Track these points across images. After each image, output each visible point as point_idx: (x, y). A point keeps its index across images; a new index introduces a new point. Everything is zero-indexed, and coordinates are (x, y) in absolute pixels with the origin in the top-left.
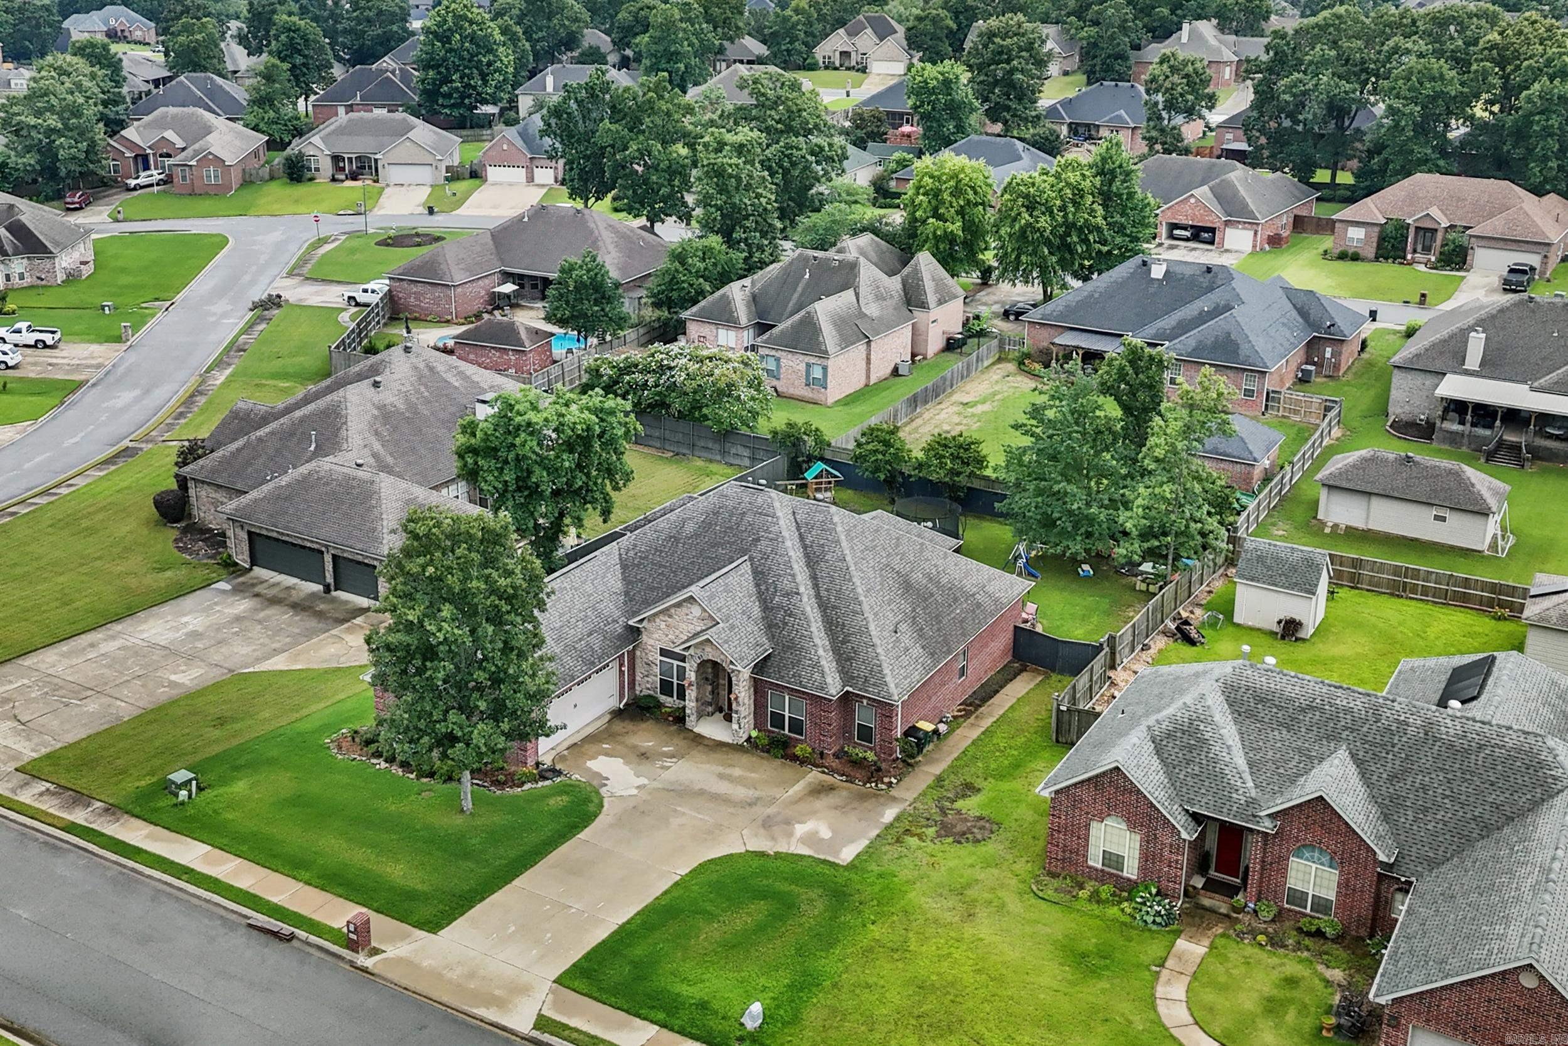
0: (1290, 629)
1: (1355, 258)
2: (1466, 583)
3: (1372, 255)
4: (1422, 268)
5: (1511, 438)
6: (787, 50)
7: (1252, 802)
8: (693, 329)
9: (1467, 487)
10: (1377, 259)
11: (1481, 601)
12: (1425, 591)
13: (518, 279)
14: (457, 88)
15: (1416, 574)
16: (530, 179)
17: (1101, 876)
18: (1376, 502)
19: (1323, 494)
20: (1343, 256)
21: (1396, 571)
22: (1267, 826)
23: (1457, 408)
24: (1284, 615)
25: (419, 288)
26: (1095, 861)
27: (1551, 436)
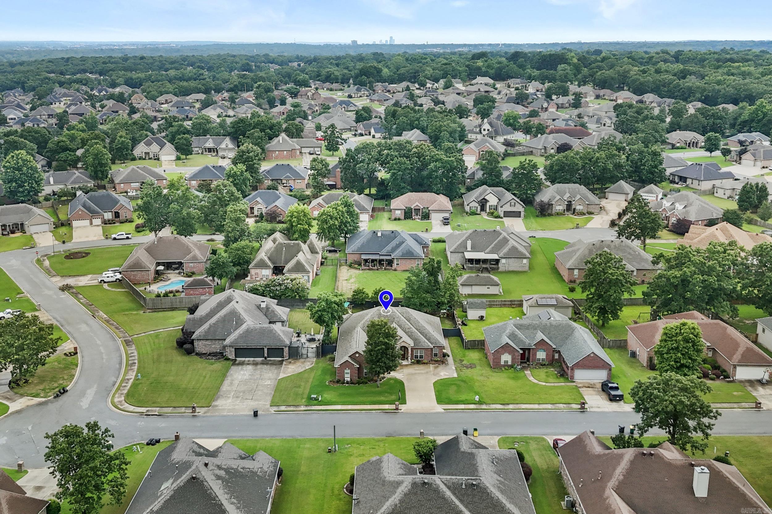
0: (482, 318)
1: (399, 219)
2: (505, 301)
3: (403, 218)
4: (418, 220)
5: (484, 266)
6: (126, 154)
7: (529, 343)
8: (253, 272)
9: (493, 280)
10: (405, 219)
11: (508, 305)
12: (496, 305)
13: (163, 264)
14: (27, 189)
15: (494, 301)
16: (91, 224)
17: (504, 366)
18: (473, 287)
19: (461, 287)
20: (395, 219)
21: (490, 301)
22: (534, 347)
23: (471, 261)
24: (480, 315)
25: (135, 273)
26: (502, 363)
27: (493, 264)
